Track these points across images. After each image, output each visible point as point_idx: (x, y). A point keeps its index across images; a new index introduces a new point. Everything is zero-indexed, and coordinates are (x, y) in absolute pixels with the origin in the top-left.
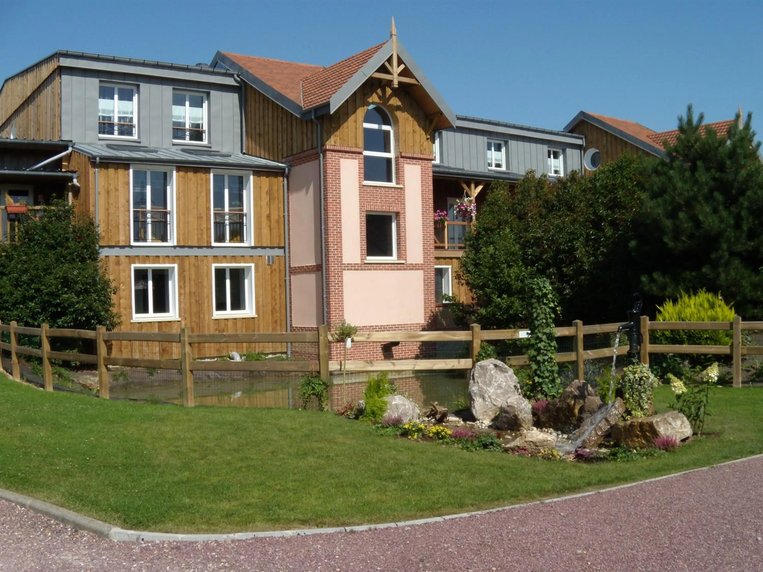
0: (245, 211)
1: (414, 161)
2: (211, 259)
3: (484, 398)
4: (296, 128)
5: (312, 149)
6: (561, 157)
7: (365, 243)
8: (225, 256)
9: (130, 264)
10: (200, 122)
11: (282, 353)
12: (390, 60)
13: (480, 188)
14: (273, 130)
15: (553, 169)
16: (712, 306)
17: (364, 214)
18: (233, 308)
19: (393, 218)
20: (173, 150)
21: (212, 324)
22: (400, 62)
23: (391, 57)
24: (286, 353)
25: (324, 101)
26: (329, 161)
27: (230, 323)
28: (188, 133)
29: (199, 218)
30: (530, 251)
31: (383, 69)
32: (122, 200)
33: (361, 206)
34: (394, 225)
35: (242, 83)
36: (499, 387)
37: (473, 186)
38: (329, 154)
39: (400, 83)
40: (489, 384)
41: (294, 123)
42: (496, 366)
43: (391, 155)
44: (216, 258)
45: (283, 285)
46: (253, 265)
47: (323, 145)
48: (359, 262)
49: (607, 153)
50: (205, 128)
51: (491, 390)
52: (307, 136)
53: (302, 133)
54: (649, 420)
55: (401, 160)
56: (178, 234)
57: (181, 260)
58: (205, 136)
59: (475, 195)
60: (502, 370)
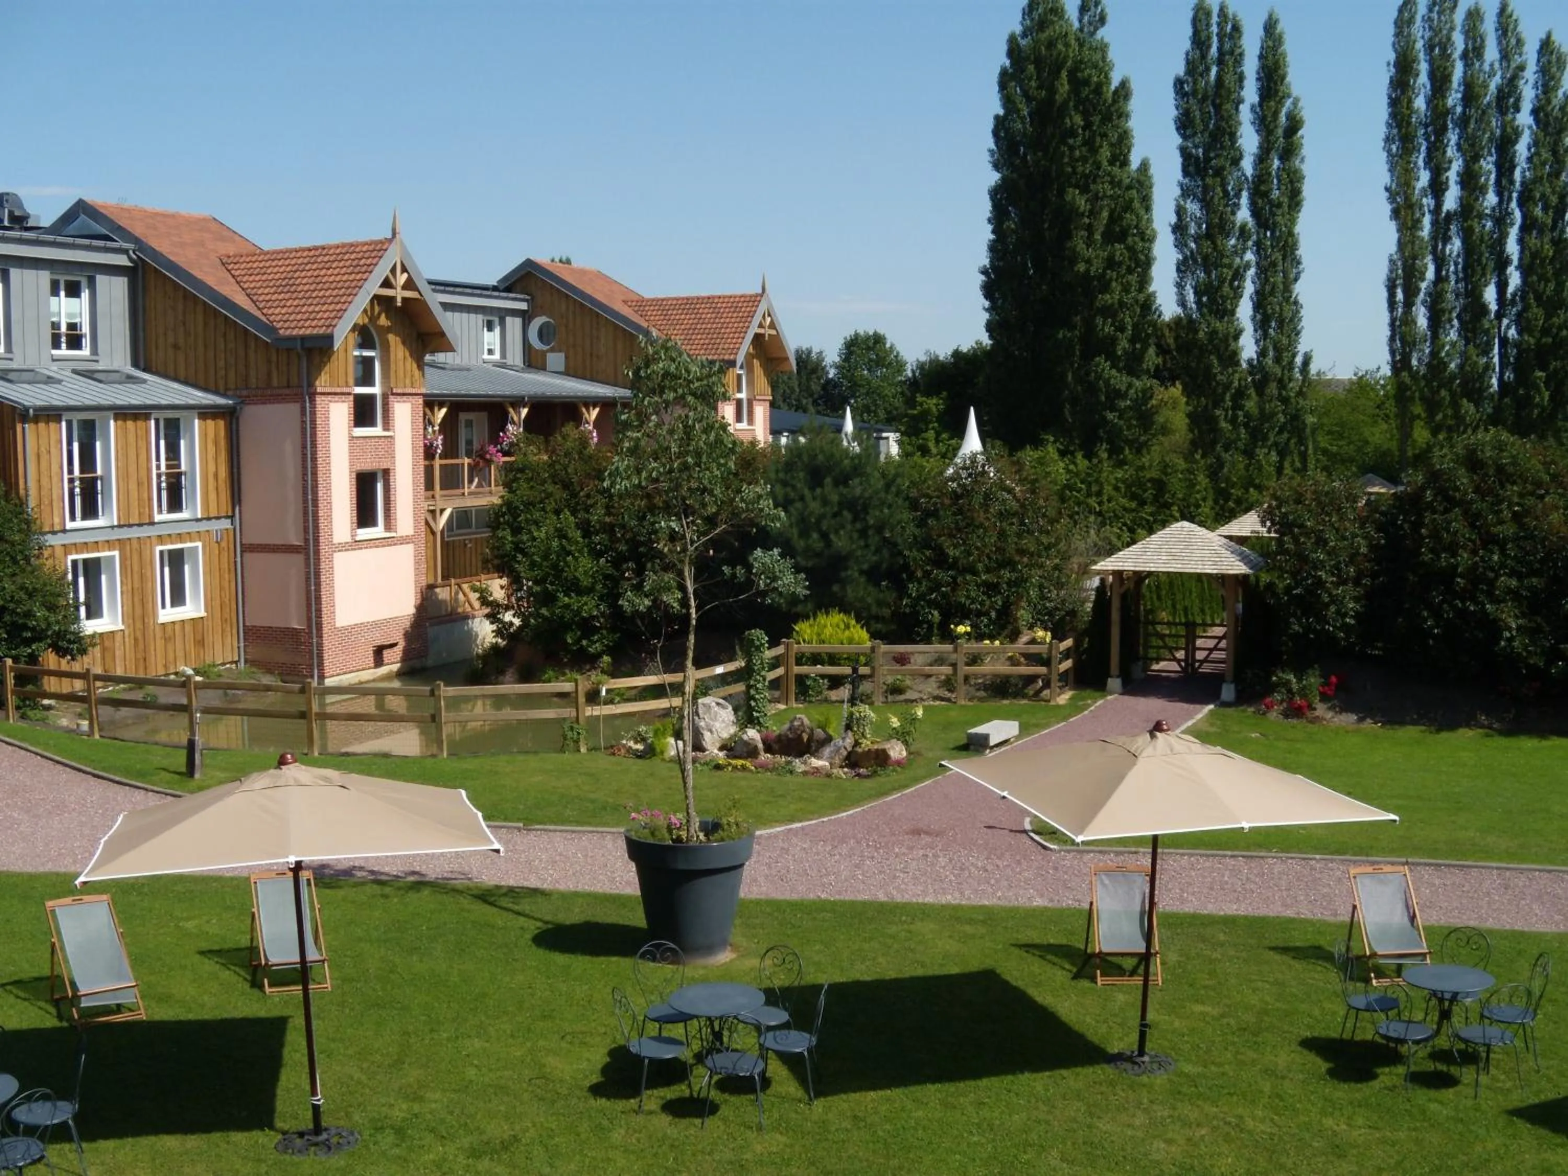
0: (183, 468)
1: (405, 398)
2: (154, 540)
3: (711, 731)
4: (256, 352)
5: (288, 387)
6: (497, 330)
7: (355, 513)
8: (170, 535)
9: (66, 555)
10: (77, 320)
11: (231, 663)
12: (393, 271)
13: (444, 410)
14: (206, 346)
15: (486, 348)
16: (847, 627)
17: (354, 476)
18: (173, 605)
19: (380, 476)
20: (55, 368)
21: (158, 628)
22: (404, 269)
23: (395, 265)
24: (236, 662)
25: (322, 331)
26: (319, 408)
27: (177, 627)
28: (63, 339)
29: (139, 484)
30: (597, 539)
31: (386, 284)
32: (55, 468)
33: (351, 465)
34: (380, 487)
35: (140, 263)
36: (723, 721)
37: (436, 409)
38: (319, 399)
39: (404, 300)
40: (715, 719)
41: (253, 345)
42: (718, 704)
43: (376, 390)
44: (161, 539)
45: (233, 569)
46: (199, 544)
47: (311, 385)
48: (349, 539)
49: (566, 326)
50: (86, 329)
51: (717, 725)
52: (278, 368)
53: (269, 361)
54: (880, 747)
55: (391, 398)
56: (119, 510)
57: (121, 544)
58: (86, 342)
59: (439, 421)
60: (724, 707)
